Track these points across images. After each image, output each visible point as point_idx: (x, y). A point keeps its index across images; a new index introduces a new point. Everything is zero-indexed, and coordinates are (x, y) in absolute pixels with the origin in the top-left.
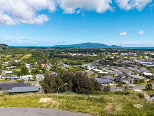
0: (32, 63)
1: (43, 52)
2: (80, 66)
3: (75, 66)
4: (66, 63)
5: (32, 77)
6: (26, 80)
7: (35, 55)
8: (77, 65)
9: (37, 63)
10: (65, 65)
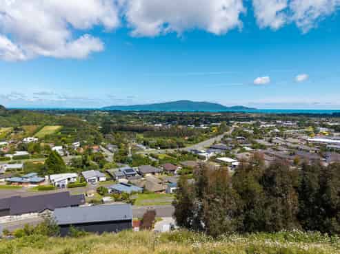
0: (66, 145)
1: (85, 121)
2: (181, 149)
3: (171, 151)
4: (145, 144)
5: (74, 178)
6: (61, 184)
7: (69, 126)
8: (172, 148)
9: (77, 144)
10: (144, 148)
